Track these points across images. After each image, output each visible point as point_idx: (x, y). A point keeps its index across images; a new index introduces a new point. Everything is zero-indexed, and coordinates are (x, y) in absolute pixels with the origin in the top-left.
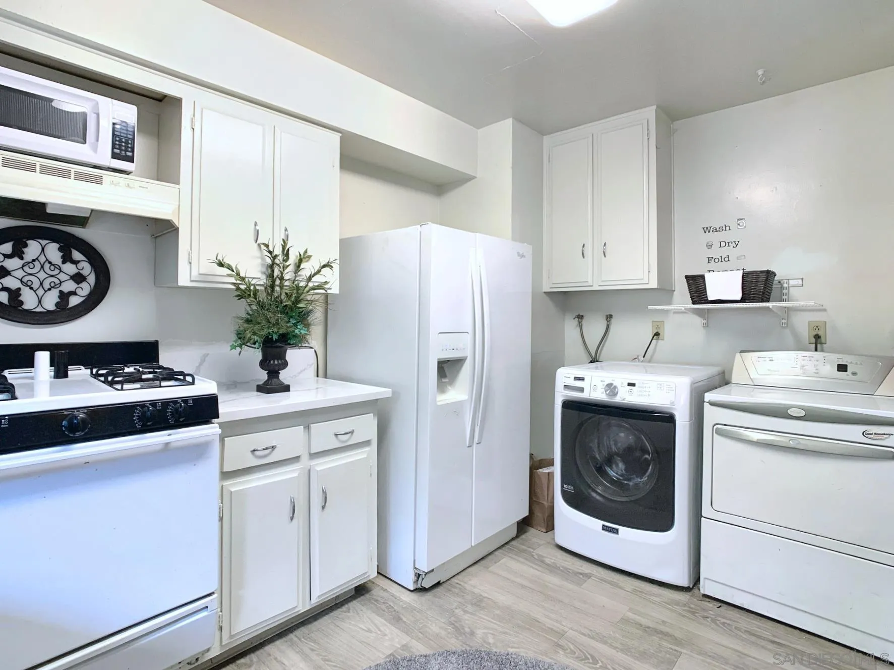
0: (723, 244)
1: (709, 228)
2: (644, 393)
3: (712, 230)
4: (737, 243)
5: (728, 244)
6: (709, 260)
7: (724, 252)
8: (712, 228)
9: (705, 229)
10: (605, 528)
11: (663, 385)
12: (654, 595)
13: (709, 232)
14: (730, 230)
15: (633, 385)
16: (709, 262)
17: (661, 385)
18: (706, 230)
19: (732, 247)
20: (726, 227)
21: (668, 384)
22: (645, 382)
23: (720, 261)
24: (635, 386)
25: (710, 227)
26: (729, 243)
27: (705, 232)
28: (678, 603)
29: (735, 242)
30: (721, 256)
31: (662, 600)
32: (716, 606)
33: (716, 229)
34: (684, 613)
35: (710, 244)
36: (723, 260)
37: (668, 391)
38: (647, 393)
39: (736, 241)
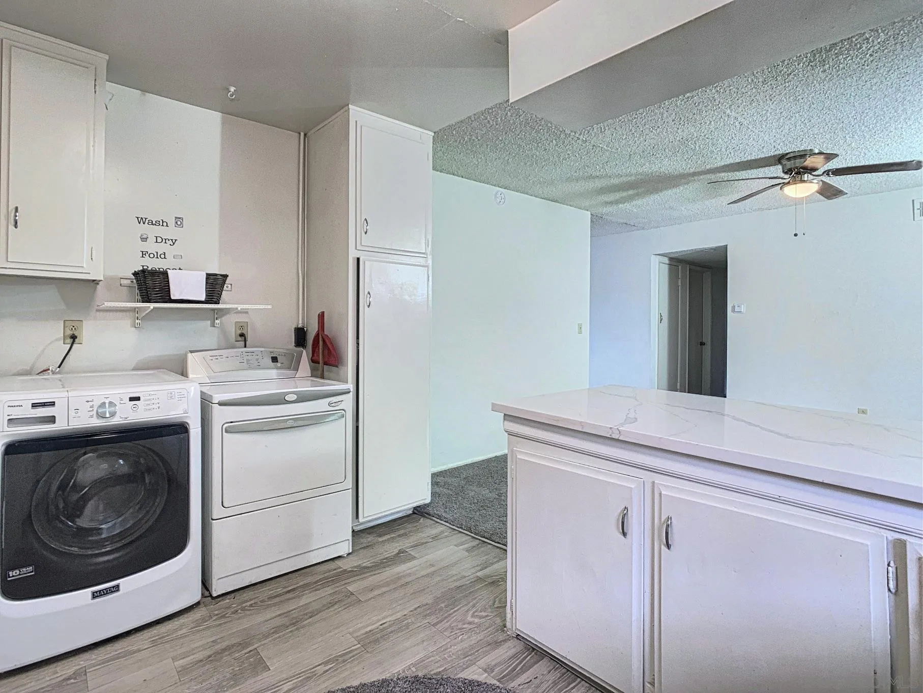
0: (159, 240)
1: (144, 220)
2: (154, 406)
3: (147, 222)
4: (174, 241)
5: (165, 241)
6: (143, 254)
7: (161, 248)
8: (147, 220)
9: (139, 219)
10: (95, 595)
11: (173, 393)
12: (176, 630)
13: (144, 223)
14: (167, 226)
15: (138, 399)
16: (143, 257)
17: (171, 393)
18: (141, 220)
19: (168, 244)
20: (163, 222)
21: (178, 391)
22: (152, 393)
23: (156, 256)
24: (139, 400)
25: (146, 219)
26: (165, 239)
27: (139, 223)
28: (204, 620)
29: (172, 240)
30: (157, 252)
31: (189, 628)
32: (231, 598)
33: (152, 222)
34: (218, 622)
35: (145, 236)
36: (159, 257)
37: (179, 399)
38: (155, 406)
39: (174, 238)
